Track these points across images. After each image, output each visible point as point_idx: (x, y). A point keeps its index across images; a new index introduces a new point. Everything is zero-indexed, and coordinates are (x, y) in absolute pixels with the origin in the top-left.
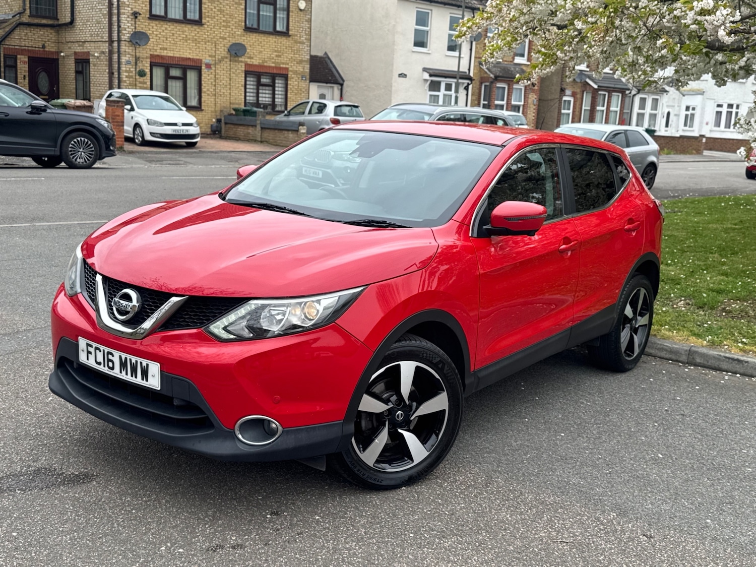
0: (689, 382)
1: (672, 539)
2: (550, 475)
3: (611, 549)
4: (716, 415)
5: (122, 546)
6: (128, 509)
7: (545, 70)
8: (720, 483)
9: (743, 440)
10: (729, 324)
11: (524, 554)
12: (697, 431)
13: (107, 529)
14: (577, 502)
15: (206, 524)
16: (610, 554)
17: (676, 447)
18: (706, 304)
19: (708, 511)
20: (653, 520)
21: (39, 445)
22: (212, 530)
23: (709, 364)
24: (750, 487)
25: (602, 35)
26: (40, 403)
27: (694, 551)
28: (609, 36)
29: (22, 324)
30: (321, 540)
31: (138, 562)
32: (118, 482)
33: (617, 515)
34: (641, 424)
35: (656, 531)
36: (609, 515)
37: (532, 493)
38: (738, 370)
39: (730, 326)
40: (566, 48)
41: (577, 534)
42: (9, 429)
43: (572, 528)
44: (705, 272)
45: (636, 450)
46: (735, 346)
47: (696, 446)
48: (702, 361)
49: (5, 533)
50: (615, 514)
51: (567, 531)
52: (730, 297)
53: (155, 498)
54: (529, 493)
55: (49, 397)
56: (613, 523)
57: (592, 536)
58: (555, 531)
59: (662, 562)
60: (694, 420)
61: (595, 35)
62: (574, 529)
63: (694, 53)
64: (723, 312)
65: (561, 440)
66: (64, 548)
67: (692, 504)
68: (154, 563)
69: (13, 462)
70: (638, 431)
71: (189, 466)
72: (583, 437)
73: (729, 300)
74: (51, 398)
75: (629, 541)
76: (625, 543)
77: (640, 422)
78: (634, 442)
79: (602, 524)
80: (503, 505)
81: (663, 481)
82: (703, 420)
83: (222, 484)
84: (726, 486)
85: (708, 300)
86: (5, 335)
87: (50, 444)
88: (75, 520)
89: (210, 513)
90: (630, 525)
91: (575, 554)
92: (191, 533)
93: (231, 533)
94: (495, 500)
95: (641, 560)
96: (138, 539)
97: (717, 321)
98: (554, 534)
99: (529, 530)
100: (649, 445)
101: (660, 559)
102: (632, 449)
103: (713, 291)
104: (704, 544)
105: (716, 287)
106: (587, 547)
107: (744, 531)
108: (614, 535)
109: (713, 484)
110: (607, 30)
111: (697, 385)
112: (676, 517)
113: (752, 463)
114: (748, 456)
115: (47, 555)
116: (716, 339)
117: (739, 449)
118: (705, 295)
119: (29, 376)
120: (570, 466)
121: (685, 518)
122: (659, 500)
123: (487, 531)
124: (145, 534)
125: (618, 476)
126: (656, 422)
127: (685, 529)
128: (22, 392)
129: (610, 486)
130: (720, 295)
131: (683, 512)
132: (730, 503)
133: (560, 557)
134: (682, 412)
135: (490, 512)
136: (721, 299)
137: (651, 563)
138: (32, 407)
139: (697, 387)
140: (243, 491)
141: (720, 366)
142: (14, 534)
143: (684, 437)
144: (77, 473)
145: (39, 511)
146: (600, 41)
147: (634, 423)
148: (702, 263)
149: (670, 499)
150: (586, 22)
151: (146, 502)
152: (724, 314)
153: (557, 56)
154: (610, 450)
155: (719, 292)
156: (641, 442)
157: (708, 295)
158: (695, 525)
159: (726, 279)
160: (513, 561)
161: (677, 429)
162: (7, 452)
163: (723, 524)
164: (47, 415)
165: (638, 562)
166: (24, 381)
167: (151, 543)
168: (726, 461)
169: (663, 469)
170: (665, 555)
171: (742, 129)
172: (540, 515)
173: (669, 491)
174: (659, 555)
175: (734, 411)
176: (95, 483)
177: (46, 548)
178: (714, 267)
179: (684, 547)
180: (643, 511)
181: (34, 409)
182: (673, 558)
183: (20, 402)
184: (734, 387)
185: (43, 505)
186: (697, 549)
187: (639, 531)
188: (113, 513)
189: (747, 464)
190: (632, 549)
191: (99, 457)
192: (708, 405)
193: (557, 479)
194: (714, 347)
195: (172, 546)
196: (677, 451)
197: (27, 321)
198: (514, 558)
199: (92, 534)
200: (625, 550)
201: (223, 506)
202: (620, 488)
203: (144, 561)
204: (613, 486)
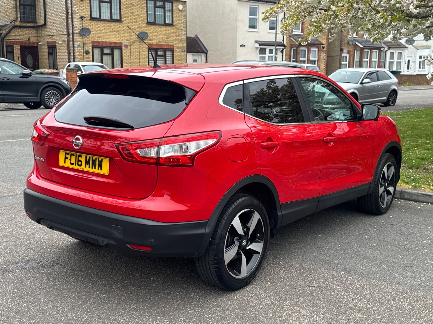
0: (399, 208)
1: (374, 284)
2: (309, 255)
3: (339, 289)
4: (412, 224)
5: (73, 294)
6: (76, 277)
7: (316, 35)
8: (407, 257)
9: (425, 236)
10: (426, 176)
11: (290, 292)
12: (399, 232)
13: (65, 287)
14: (323, 268)
15: (118, 283)
16: (338, 291)
17: (385, 240)
18: (414, 166)
19: (397, 270)
20: (365, 275)
21: (29, 249)
22: (121, 286)
23: (413, 198)
24: (424, 259)
25: (346, 13)
26: (29, 228)
27: (386, 289)
28: (350, 14)
29: (19, 190)
30: (180, 289)
31: (81, 301)
32: (71, 265)
33: (344, 273)
34: (367, 230)
35: (365, 280)
36: (340, 273)
37: (298, 263)
38: (429, 201)
39: (427, 177)
40: (327, 22)
41: (321, 282)
42: (12, 242)
43: (318, 279)
44: (416, 149)
45: (361, 242)
46: (428, 188)
47: (397, 240)
48: (408, 197)
49: (11, 290)
50: (343, 273)
51: (315, 281)
52: (429, 162)
53: (91, 272)
54: (297, 264)
55: (34, 225)
56: (342, 277)
57: (329, 283)
58: (309, 281)
59: (367, 294)
60: (398, 227)
61: (342, 13)
62: (319, 280)
63: (399, 21)
64: (424, 170)
65: (319, 238)
66: (42, 296)
67: (388, 267)
68: (90, 301)
69: (15, 257)
70: (364, 233)
71: (110, 256)
72: (332, 237)
73: (428, 163)
74: (35, 226)
75: (349, 285)
76: (347, 286)
77: (366, 229)
78: (361, 239)
79: (335, 277)
80: (281, 270)
81: (374, 257)
82: (404, 227)
83: (127, 264)
84: (410, 259)
85: (415, 164)
86: (10, 196)
87: (35, 248)
88: (48, 283)
89: (120, 278)
90: (351, 278)
91: (318, 291)
92: (110, 287)
93: (131, 287)
94: (277, 268)
95: (354, 294)
96: (81, 290)
97: (419, 175)
98: (308, 282)
99: (294, 281)
100: (369, 239)
101: (366, 293)
102: (359, 242)
103: (419, 159)
104: (392, 286)
105: (421, 156)
106: (326, 288)
107: (416, 279)
108: (341, 282)
109: (403, 258)
110: (349, 10)
111: (404, 210)
112: (378, 273)
113: (428, 247)
114: (426, 244)
115: (33, 299)
116: (417, 184)
117: (422, 240)
118: (414, 161)
119: (23, 216)
120: (322, 251)
121: (383, 274)
122: (370, 265)
123: (271, 282)
124: (85, 288)
125: (348, 255)
126: (376, 229)
127: (382, 279)
128: (19, 224)
129: (343, 259)
130: (423, 161)
131: (382, 271)
132: (411, 266)
133: (310, 293)
134: (392, 223)
135: (274, 273)
136: (424, 163)
137: (360, 295)
138: (24, 230)
139: (404, 211)
140: (138, 267)
141: (419, 199)
142: (16, 290)
143: (391, 235)
144: (49, 261)
145: (28, 279)
146: (345, 17)
147: (362, 229)
148: (414, 144)
149: (376, 265)
150: (337, 6)
151: (86, 273)
152: (424, 171)
153: (322, 27)
154: (346, 243)
155: (423, 159)
156: (364, 238)
157: (416, 161)
158: (388, 277)
159: (428, 152)
160: (284, 296)
161: (387, 232)
162: (12, 252)
163: (404, 276)
164: (33, 234)
165: (353, 295)
166: (20, 218)
167: (88, 293)
168: (413, 246)
169: (375, 251)
170: (369, 291)
171: (429, 63)
172: (301, 274)
173: (376, 261)
174: (365, 291)
175: (423, 222)
176: (59, 265)
177: (32, 296)
178: (421, 145)
179: (380, 287)
180: (360, 271)
181: (26, 232)
182: (373, 292)
183: (18, 229)
184: (426, 210)
185: (31, 277)
186: (387, 288)
187: (356, 280)
188: (68, 279)
189: (425, 248)
190: (351, 289)
191: (61, 253)
192: (408, 219)
193: (313, 257)
194: (416, 189)
195: (99, 293)
196: (385, 243)
197: (22, 189)
198: (284, 294)
199: (57, 289)
200: (346, 289)
201: (128, 274)
202: (348, 260)
203: (84, 301)
204: (344, 260)
